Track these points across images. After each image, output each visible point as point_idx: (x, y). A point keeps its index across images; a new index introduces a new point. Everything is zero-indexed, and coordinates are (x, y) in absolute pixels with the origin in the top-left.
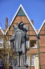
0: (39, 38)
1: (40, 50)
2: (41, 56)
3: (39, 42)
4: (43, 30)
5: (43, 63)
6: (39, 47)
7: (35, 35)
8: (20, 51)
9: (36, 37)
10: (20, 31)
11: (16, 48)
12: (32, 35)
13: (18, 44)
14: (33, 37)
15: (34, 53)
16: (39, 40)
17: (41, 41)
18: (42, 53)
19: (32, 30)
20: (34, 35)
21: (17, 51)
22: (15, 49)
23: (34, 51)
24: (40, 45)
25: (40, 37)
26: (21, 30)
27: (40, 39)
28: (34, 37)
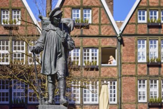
0: (121, 42)
1: (123, 70)
2: (123, 84)
3: (122, 51)
4: (132, 23)
5: (127, 99)
6: (121, 64)
7: (114, 34)
8: (53, 73)
9: (116, 39)
10: (54, 30)
11: (46, 66)
12: (106, 35)
13: (49, 58)
14: (108, 39)
15: (110, 76)
16: (123, 48)
17: (127, 50)
18: (126, 76)
19: (106, 24)
20: (111, 34)
21: (47, 74)
22: (44, 69)
23: (108, 73)
24: (124, 59)
25: (126, 39)
26: (55, 28)
27: (125, 44)
28: (111, 40)
